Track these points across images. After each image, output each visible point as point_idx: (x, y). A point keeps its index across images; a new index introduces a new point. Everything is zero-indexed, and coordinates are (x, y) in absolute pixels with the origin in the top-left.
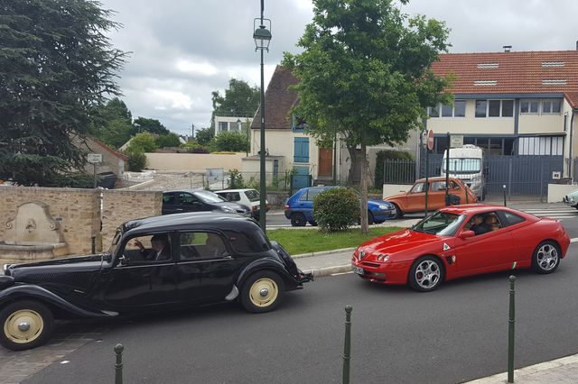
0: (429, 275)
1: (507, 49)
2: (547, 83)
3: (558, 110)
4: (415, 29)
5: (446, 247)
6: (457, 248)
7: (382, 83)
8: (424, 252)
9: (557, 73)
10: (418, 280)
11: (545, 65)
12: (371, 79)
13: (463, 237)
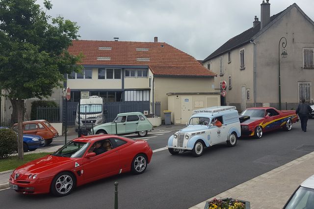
0: (65, 185)
1: (116, 39)
2: (139, 60)
3: (146, 75)
4: (57, 25)
5: (77, 165)
6: (84, 165)
7: (33, 58)
8: (62, 170)
9: (145, 54)
10: (57, 189)
11: (138, 50)
12: (24, 56)
13: (88, 157)
